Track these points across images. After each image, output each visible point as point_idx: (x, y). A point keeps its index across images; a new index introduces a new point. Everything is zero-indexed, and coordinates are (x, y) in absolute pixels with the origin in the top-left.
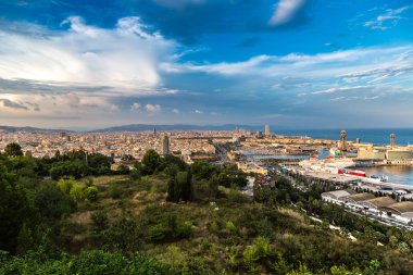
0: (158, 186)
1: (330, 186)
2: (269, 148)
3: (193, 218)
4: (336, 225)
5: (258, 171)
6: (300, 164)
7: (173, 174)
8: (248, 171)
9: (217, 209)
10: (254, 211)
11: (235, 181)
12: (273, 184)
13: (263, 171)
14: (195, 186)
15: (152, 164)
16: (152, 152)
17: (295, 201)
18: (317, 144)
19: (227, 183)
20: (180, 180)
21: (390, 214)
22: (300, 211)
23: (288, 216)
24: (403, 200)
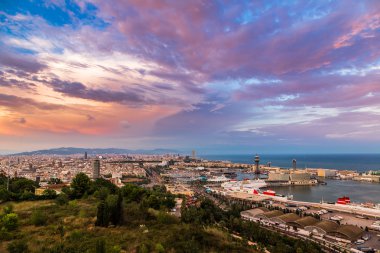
0: (87, 210)
1: (247, 205)
2: (195, 171)
3: (121, 242)
4: (254, 241)
5: (185, 193)
6: (222, 185)
7: (103, 198)
8: (176, 193)
9: (147, 231)
10: (182, 232)
11: (164, 203)
12: (199, 204)
13: (190, 192)
14: (125, 209)
15: (81, 187)
16: (82, 175)
17: (218, 221)
18: (236, 167)
19: (156, 205)
20: (110, 204)
21: (295, 228)
22: (223, 229)
23: (213, 235)
24: (305, 215)
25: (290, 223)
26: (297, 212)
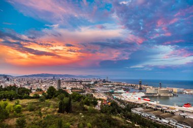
0: (54, 105)
1: (135, 105)
2: (108, 87)
3: (70, 121)
4: (138, 124)
5: (103, 98)
6: (122, 95)
7: (62, 99)
8: (98, 98)
9: (83, 116)
10: (101, 118)
11: (92, 102)
12: (109, 104)
13: (105, 98)
14: (73, 105)
15: (52, 93)
16: (52, 87)
17: (119, 113)
18: (129, 86)
19: (88, 104)
20: (65, 102)
21: (160, 119)
22: (122, 117)
23: (116, 120)
24: (166, 112)
25: (157, 116)
26: (162, 110)
